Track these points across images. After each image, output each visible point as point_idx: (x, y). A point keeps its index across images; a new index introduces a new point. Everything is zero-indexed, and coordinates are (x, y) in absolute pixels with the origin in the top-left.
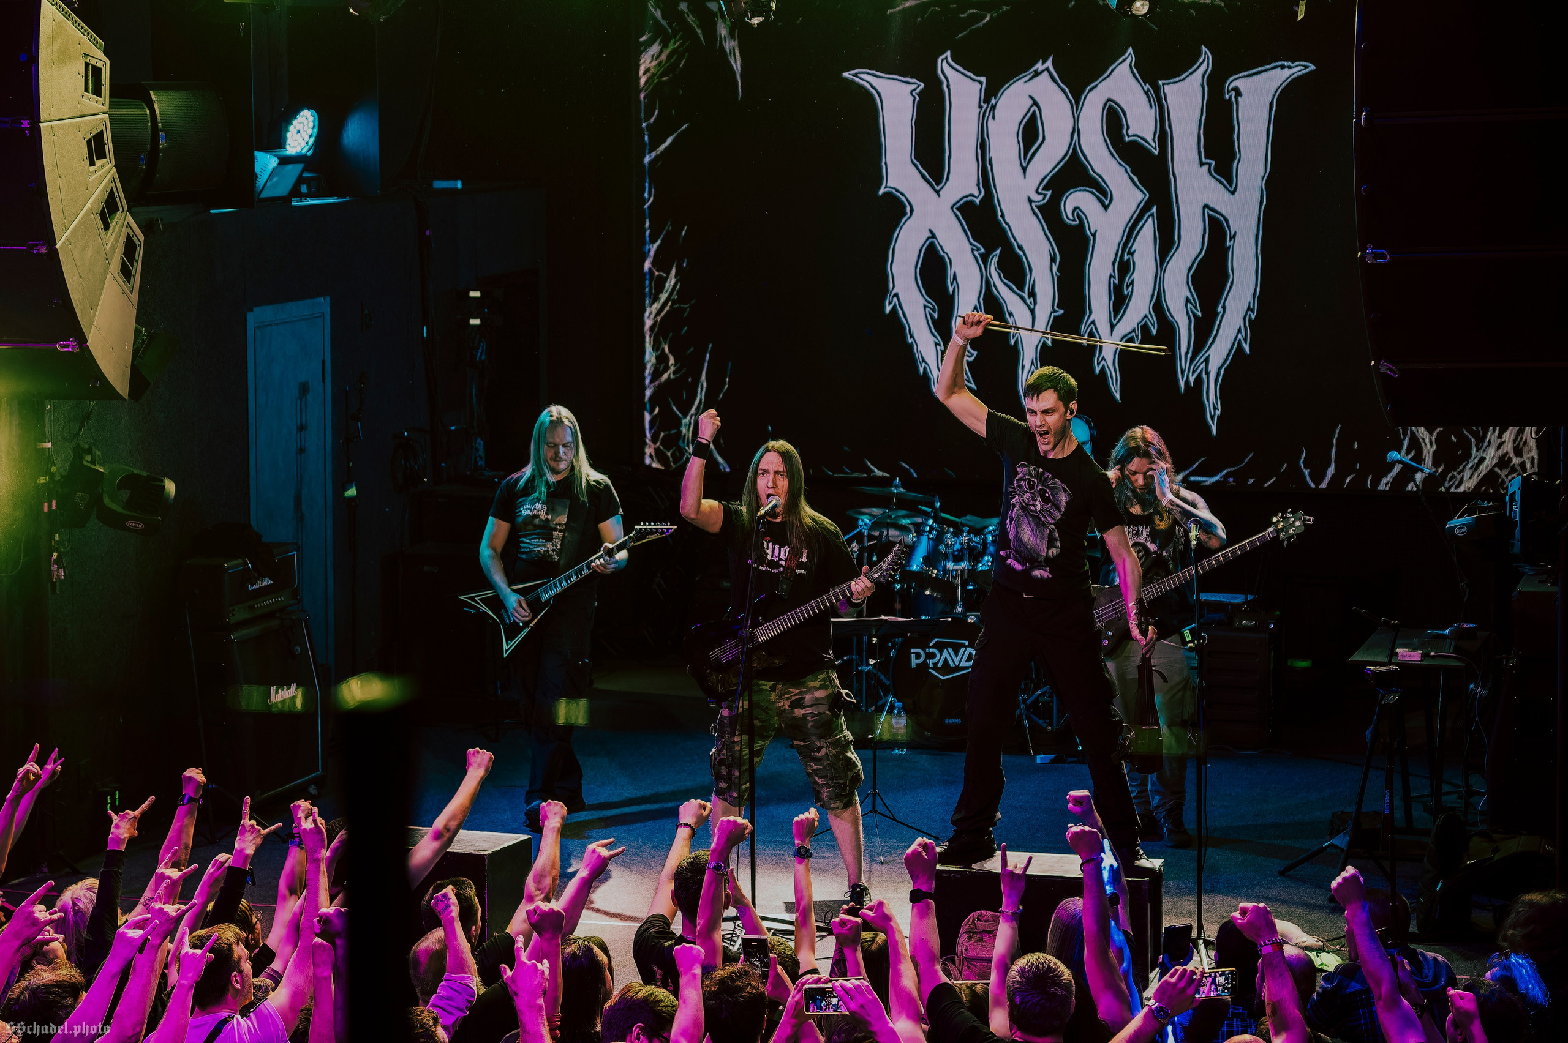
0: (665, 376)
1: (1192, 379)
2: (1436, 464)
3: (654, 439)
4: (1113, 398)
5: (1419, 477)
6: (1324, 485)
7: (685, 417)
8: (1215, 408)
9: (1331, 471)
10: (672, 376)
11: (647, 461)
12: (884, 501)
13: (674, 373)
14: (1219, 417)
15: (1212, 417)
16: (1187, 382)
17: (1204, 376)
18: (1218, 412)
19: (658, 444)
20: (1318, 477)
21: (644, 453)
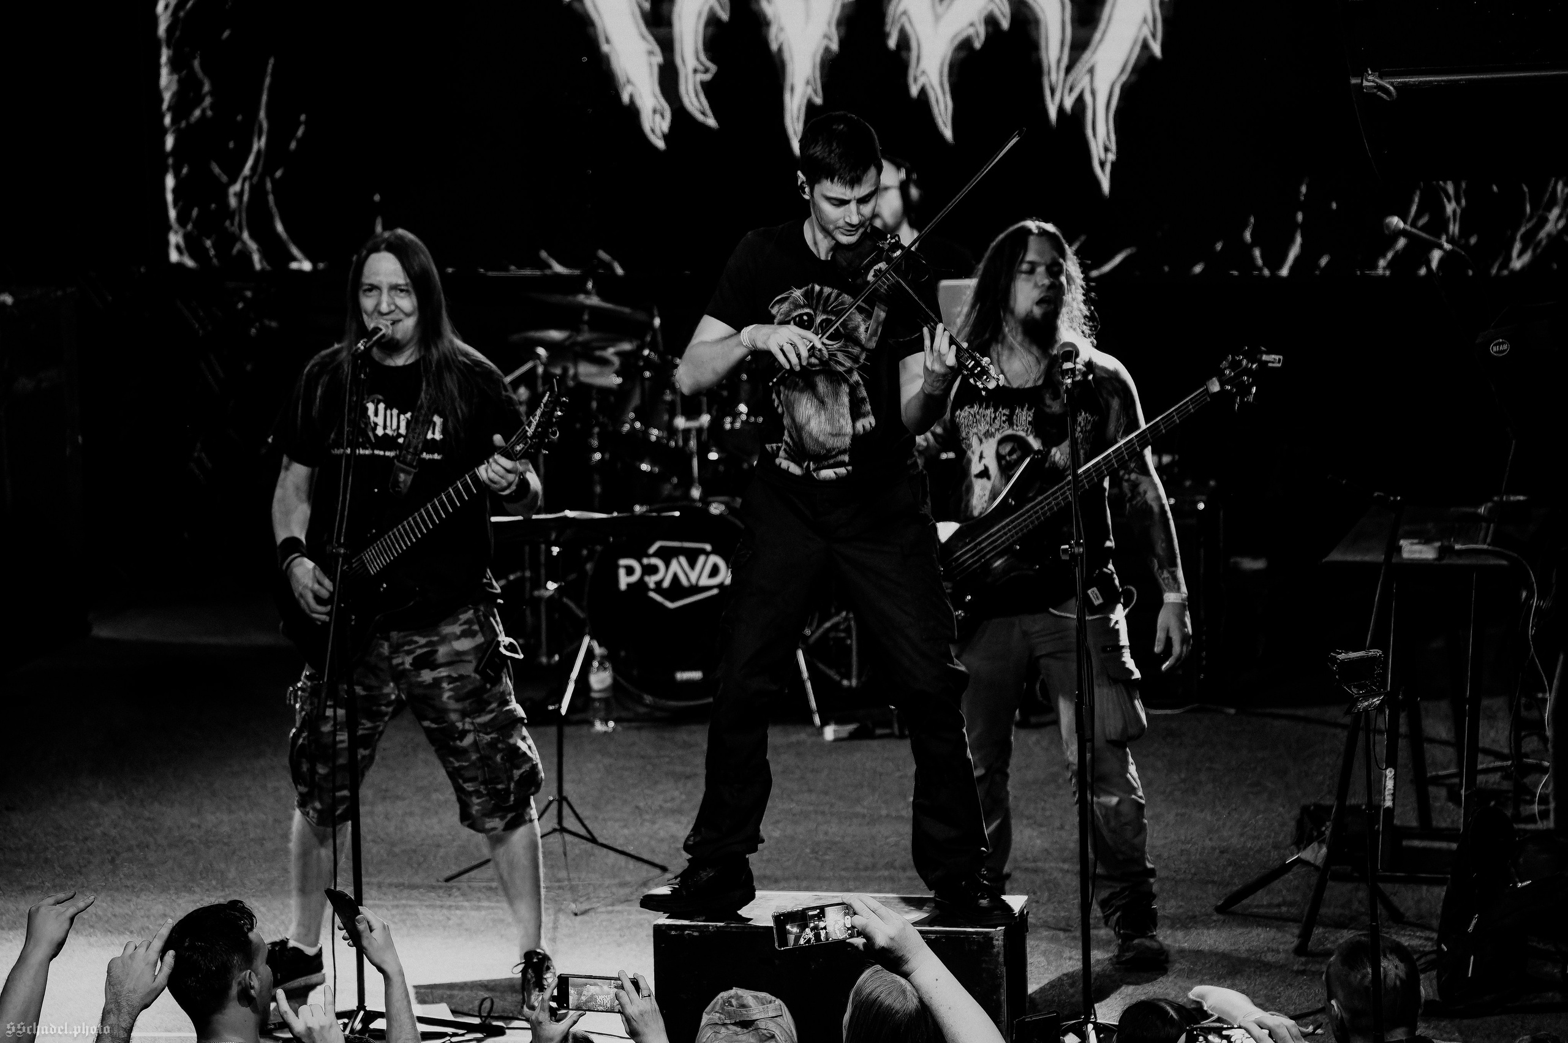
0: (197, 113)
1: (1068, 104)
2: (1465, 232)
3: (182, 220)
4: (941, 136)
5: (1436, 255)
6: (1284, 272)
7: (233, 181)
8: (1107, 150)
9: (1294, 252)
10: (209, 113)
11: (174, 256)
12: (569, 318)
13: (212, 107)
14: (1113, 164)
15: (1102, 164)
16: (1061, 109)
17: (1088, 98)
18: (1111, 157)
19: (189, 227)
20: (1275, 259)
21: (167, 243)
